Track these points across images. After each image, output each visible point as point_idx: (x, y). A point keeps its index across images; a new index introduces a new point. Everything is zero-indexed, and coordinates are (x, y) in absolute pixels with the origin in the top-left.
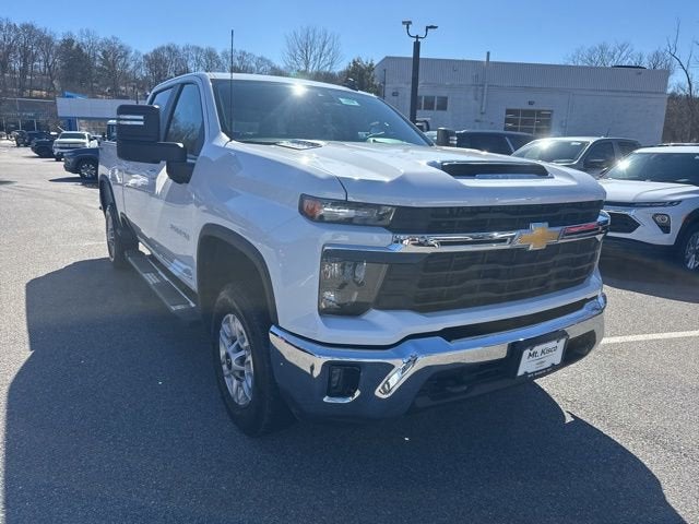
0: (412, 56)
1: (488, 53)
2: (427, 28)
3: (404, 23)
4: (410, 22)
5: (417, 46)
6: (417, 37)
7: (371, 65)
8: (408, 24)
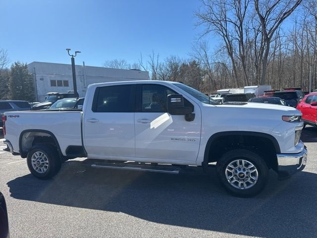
0: (71, 64)
1: (84, 62)
2: (76, 52)
3: (67, 49)
4: (70, 50)
5: (73, 60)
6: (72, 56)
7: (26, 65)
8: (68, 50)
